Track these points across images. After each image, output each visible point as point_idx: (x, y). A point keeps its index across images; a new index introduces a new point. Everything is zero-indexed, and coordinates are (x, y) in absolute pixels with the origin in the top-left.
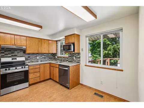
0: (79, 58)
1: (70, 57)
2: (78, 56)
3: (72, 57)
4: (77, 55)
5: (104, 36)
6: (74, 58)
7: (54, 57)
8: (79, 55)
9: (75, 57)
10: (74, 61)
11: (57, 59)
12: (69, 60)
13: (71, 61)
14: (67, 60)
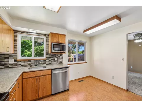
0: (62, 58)
1: (50, 59)
2: (61, 57)
3: (52, 58)
4: (59, 55)
5: (78, 43)
6: (56, 59)
8: (62, 56)
9: (58, 58)
10: (55, 63)
11: (17, 65)
12: (48, 63)
13: (50, 64)
14: (44, 63)
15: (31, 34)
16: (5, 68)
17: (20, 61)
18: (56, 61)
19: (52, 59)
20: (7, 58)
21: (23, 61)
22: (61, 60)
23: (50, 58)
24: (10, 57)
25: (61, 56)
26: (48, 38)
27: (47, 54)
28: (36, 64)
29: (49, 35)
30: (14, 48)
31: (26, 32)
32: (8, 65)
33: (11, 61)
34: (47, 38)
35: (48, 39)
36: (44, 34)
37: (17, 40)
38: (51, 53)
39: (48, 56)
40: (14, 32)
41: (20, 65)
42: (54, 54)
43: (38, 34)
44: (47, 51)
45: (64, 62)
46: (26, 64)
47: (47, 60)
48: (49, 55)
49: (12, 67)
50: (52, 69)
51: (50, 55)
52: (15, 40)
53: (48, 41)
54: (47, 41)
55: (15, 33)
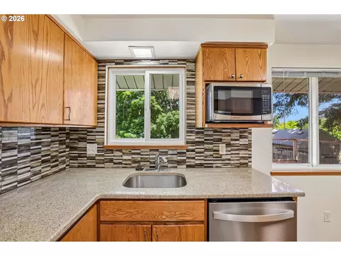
0: (248, 147)
1: (199, 148)
2: (243, 141)
3: (206, 146)
4: (236, 135)
6: (222, 149)
7: (72, 148)
8: (246, 137)
9: (228, 145)
10: (219, 163)
11: (104, 162)
12: (192, 162)
13: (201, 165)
14: (180, 163)
15: (140, 64)
16: (79, 167)
17: (111, 150)
18: (223, 157)
19: (206, 150)
20: (83, 138)
21: (120, 149)
22: (242, 153)
23: (202, 143)
24: (89, 138)
25: (241, 137)
26: (192, 74)
27: (191, 128)
28: (154, 163)
29: (195, 61)
30: (98, 111)
31: (126, 61)
32: (84, 160)
33: (92, 150)
34: (188, 70)
35: (194, 76)
36: (179, 60)
37: (104, 88)
38: (206, 126)
39: (193, 137)
40: (99, 66)
41: (111, 161)
42: (215, 131)
43: (161, 62)
44: (188, 117)
45: (255, 164)
46: (125, 160)
47: (188, 151)
48: (197, 133)
49: (94, 167)
50: (210, 200)
51: (200, 132)
52: (101, 88)
53: (194, 83)
54: (188, 83)
55: (100, 68)
